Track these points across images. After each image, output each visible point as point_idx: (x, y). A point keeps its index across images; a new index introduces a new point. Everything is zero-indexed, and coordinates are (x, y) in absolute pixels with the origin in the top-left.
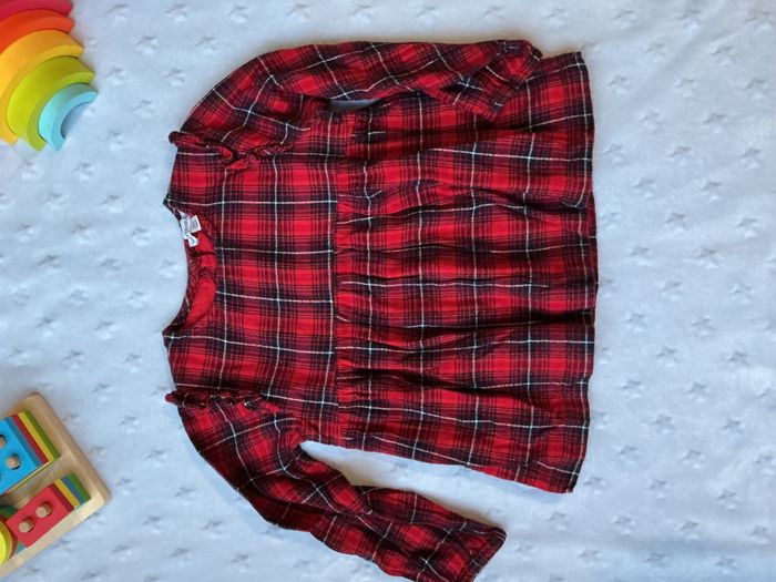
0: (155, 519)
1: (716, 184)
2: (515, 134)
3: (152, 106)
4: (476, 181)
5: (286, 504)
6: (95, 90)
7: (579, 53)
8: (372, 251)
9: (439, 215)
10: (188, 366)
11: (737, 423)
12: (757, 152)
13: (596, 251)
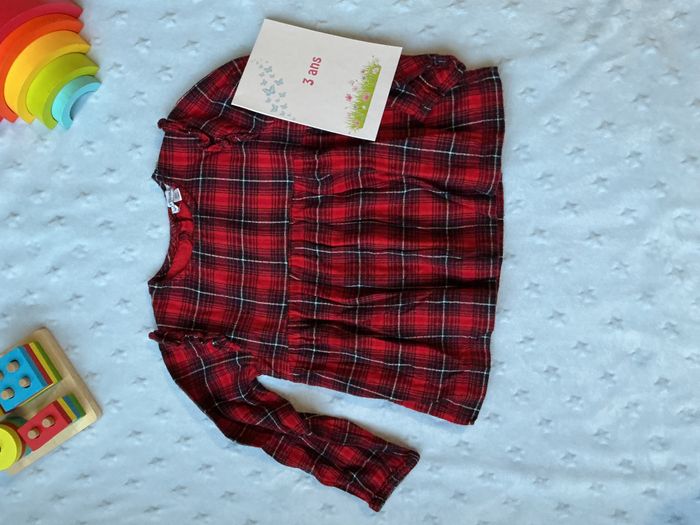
0: (138, 433)
1: (604, 180)
2: (439, 133)
3: (145, 96)
4: (406, 170)
5: (244, 425)
6: (99, 81)
7: (496, 68)
8: (321, 224)
9: (376, 196)
10: (168, 310)
11: (612, 375)
12: (639, 154)
13: (502, 230)
